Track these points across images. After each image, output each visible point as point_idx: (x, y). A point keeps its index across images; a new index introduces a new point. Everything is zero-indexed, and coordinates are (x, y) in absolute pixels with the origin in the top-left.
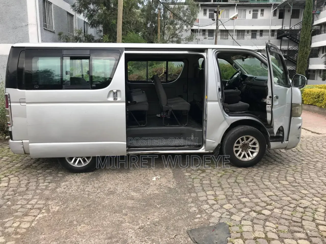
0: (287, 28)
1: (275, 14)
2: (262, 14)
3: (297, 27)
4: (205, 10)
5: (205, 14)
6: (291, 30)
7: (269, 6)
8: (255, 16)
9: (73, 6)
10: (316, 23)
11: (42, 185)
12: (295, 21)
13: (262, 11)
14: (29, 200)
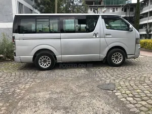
0: (128, 16)
1: (122, 10)
2: (117, 10)
3: (133, 16)
4: (91, 9)
5: (91, 10)
6: (130, 17)
7: (120, 6)
8: (114, 11)
9: (33, 6)
10: (141, 13)
11: (30, 74)
12: (131, 13)
13: (117, 8)
14: (26, 79)
